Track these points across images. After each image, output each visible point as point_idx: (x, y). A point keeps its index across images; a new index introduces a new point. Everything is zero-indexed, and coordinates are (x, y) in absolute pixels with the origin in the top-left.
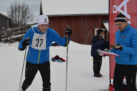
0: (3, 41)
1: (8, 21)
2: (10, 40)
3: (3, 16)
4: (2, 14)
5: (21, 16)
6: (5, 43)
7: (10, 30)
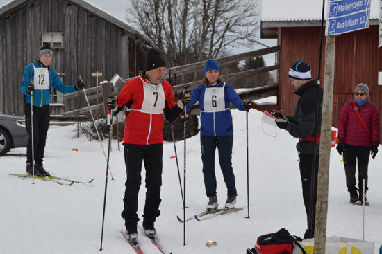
0: (91, 132)
1: (124, 42)
2: (114, 126)
3: (104, 20)
4: (97, 9)
5: (194, 17)
6: (97, 139)
7: (118, 83)
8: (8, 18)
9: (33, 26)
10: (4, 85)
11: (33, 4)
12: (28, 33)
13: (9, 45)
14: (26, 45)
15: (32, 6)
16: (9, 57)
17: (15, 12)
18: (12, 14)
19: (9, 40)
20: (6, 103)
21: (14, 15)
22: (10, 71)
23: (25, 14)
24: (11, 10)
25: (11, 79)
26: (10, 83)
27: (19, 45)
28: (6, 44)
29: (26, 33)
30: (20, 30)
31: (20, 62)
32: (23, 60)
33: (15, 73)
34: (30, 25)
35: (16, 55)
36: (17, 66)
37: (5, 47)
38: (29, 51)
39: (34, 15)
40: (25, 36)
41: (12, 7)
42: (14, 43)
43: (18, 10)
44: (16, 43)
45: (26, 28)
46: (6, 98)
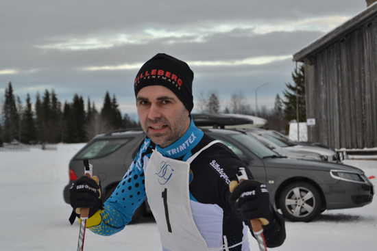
8: (343, 40)
9: (371, 48)
10: (340, 115)
11: (370, 24)
12: (366, 57)
13: (345, 71)
14: (364, 71)
15: (369, 26)
16: (345, 84)
17: (350, 33)
18: (347, 36)
19: (345, 66)
20: (343, 136)
21: (349, 37)
22: (346, 99)
23: (361, 36)
24: (346, 31)
25: (347, 109)
26: (347, 114)
27: (356, 70)
28: (342, 70)
29: (363, 57)
30: (356, 53)
31: (357, 90)
32: (360, 87)
33: (352, 102)
34: (367, 48)
35: (353, 81)
36: (354, 94)
37: (340, 73)
38: (367, 76)
39: (372, 36)
40: (362, 60)
41: (347, 28)
42: (350, 68)
43: (353, 31)
44: (352, 68)
45: (363, 51)
46: (343, 131)
